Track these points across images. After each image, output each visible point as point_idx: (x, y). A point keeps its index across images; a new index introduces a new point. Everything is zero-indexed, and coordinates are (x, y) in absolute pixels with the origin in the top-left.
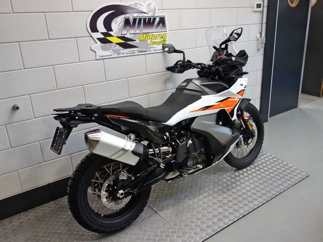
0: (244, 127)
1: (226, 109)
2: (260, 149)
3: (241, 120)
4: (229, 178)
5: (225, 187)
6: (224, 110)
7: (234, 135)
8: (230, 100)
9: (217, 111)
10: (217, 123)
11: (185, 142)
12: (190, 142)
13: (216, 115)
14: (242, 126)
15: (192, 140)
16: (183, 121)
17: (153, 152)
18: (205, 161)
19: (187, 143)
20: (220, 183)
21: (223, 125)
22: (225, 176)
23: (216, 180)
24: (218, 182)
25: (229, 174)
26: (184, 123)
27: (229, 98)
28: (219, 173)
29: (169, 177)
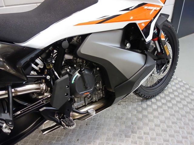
0: (159, 50)
1: (137, 22)
2: (173, 75)
3: (156, 42)
4: (135, 112)
5: (129, 127)
6: (135, 24)
7: (147, 65)
8: (146, 7)
9: (123, 25)
10: (123, 46)
11: (67, 76)
12: (77, 74)
13: (121, 32)
14: (156, 49)
15: (79, 73)
16: (65, 40)
17: (7, 96)
18: (103, 98)
19: (71, 76)
20: (124, 119)
21: (132, 49)
22: (130, 108)
23: (119, 115)
24: (122, 118)
25: (135, 105)
26: (65, 44)
27: (144, 4)
28: (124, 104)
29: (44, 127)
